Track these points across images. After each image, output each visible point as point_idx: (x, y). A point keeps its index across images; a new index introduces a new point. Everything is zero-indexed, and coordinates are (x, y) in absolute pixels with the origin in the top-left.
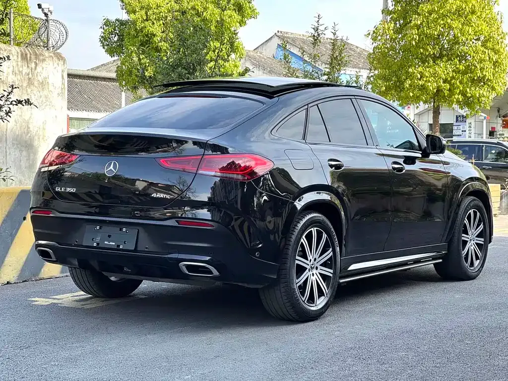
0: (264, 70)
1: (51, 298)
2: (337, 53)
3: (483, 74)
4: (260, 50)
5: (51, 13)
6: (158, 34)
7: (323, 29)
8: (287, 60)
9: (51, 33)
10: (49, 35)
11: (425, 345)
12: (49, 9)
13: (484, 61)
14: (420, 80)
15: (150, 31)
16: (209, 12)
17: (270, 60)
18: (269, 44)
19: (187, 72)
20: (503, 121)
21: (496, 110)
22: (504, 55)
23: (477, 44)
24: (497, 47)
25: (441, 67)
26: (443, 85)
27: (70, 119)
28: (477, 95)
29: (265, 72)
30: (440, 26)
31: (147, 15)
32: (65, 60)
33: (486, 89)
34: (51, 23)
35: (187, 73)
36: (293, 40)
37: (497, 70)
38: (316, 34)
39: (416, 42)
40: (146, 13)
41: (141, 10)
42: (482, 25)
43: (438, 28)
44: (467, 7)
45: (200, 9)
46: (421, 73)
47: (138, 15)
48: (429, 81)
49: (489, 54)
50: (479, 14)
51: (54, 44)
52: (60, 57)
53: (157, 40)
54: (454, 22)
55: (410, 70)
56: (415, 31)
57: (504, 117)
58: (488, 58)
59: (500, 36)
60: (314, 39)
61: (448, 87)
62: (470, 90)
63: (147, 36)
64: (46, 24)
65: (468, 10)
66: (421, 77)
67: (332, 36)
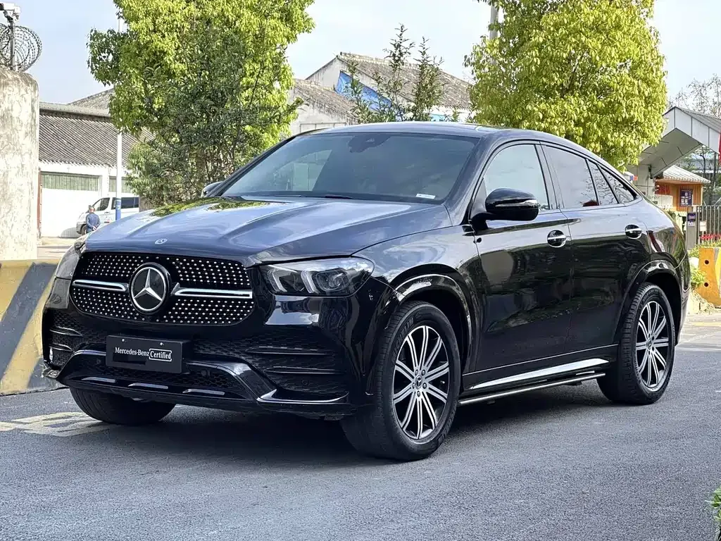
0: (321, 107)
1: (13, 422)
2: (427, 80)
3: (630, 114)
4: (314, 79)
5: (17, 17)
6: (170, 52)
7: (408, 46)
8: (355, 89)
9: (16, 47)
10: (14, 48)
11: (552, 490)
12: (14, 10)
13: (633, 95)
14: (542, 121)
15: (158, 47)
16: (244, 22)
17: (330, 94)
18: (328, 71)
19: (213, 103)
20: (656, 184)
21: (647, 167)
22: (661, 87)
23: (623, 72)
24: (650, 76)
25: (571, 104)
26: (574, 129)
27: (42, 173)
28: (622, 144)
29: (322, 110)
30: (571, 45)
31: (155, 25)
32: (36, 84)
33: (634, 135)
34: (16, 32)
35: (213, 105)
36: (362, 65)
37: (650, 108)
38: (397, 54)
39: (536, 68)
40: (154, 22)
41: (146, 16)
42: (630, 45)
43: (568, 48)
44: (609, 20)
45: (232, 17)
46: (544, 112)
47: (141, 24)
48: (555, 124)
49: (638, 86)
50: (626, 29)
51: (20, 61)
52: (29, 81)
53: (170, 60)
54: (590, 41)
55: (529, 107)
56: (535, 52)
57: (657, 178)
58: (637, 92)
59: (655, 61)
60: (394, 59)
61: (582, 131)
62: (612, 137)
63: (155, 54)
64: (10, 33)
65: (609, 23)
66: (544, 117)
67: (420, 57)
